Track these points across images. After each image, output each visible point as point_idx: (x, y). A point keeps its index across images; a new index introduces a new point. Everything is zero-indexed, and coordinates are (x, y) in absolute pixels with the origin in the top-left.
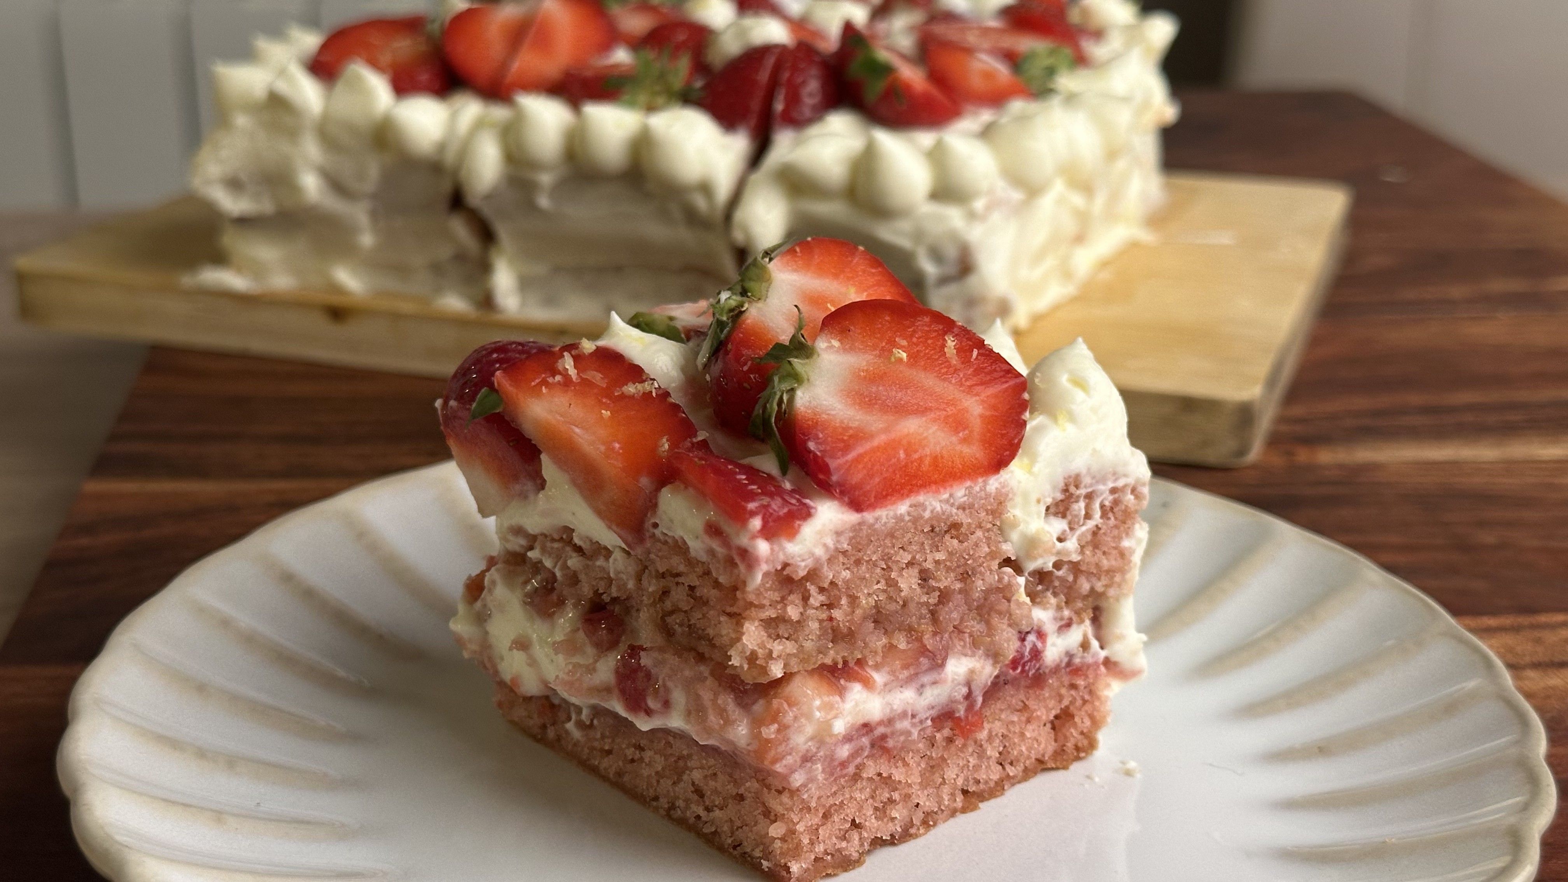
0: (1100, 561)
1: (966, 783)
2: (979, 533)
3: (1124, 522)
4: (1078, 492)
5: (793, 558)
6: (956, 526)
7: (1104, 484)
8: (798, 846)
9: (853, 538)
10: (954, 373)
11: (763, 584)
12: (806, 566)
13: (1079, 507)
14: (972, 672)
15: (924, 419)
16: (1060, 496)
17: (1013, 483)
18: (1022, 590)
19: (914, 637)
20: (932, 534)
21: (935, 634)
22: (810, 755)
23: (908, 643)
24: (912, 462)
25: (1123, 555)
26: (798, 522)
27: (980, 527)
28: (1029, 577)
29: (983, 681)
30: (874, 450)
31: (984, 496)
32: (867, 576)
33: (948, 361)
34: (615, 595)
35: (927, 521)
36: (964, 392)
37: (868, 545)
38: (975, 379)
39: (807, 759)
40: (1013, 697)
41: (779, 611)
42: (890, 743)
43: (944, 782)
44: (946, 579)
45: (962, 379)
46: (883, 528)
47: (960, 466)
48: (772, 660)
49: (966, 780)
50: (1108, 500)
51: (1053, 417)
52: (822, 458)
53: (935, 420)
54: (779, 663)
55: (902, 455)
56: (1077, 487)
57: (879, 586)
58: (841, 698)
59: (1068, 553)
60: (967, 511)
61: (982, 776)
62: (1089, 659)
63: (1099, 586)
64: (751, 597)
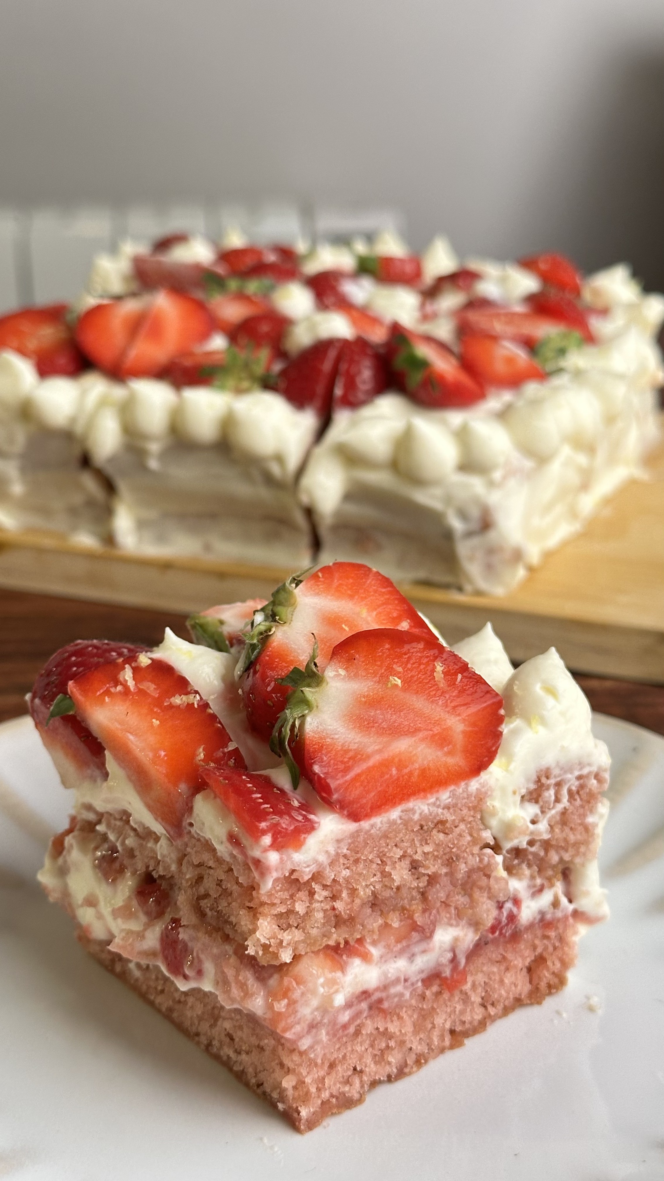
0: (567, 836)
1: (454, 1024)
2: (462, 826)
3: (589, 802)
4: (549, 782)
5: (299, 866)
6: (443, 822)
7: (571, 773)
8: (307, 1093)
9: (352, 843)
10: (441, 696)
11: (274, 887)
12: (310, 871)
13: (550, 794)
14: (456, 940)
15: (414, 739)
16: (532, 786)
17: (492, 782)
18: (501, 867)
19: (406, 916)
20: (421, 832)
21: (424, 911)
22: (315, 1022)
23: (401, 921)
24: (403, 776)
25: (587, 829)
26: (303, 836)
27: (463, 820)
28: (506, 854)
29: (466, 946)
30: (369, 770)
31: (465, 795)
32: (364, 872)
33: (437, 685)
34: (161, 873)
35: (416, 823)
36: (448, 712)
37: (365, 847)
38: (459, 700)
39: (313, 1026)
40: (493, 953)
41: (289, 906)
42: (386, 1005)
43: (434, 1027)
44: (434, 866)
45: (447, 700)
46: (378, 832)
47: (445, 774)
48: (281, 948)
49: (454, 1022)
50: (574, 785)
51: (528, 721)
52: (325, 779)
53: (423, 740)
54: (288, 950)
55: (394, 771)
56: (548, 778)
57: (375, 879)
58: (343, 972)
59: (540, 834)
60: (451, 810)
61: (467, 1018)
62: (559, 914)
63: (567, 857)
64: (264, 899)
